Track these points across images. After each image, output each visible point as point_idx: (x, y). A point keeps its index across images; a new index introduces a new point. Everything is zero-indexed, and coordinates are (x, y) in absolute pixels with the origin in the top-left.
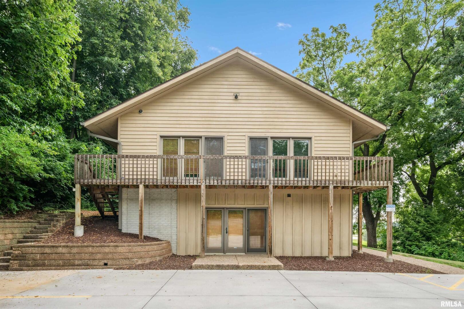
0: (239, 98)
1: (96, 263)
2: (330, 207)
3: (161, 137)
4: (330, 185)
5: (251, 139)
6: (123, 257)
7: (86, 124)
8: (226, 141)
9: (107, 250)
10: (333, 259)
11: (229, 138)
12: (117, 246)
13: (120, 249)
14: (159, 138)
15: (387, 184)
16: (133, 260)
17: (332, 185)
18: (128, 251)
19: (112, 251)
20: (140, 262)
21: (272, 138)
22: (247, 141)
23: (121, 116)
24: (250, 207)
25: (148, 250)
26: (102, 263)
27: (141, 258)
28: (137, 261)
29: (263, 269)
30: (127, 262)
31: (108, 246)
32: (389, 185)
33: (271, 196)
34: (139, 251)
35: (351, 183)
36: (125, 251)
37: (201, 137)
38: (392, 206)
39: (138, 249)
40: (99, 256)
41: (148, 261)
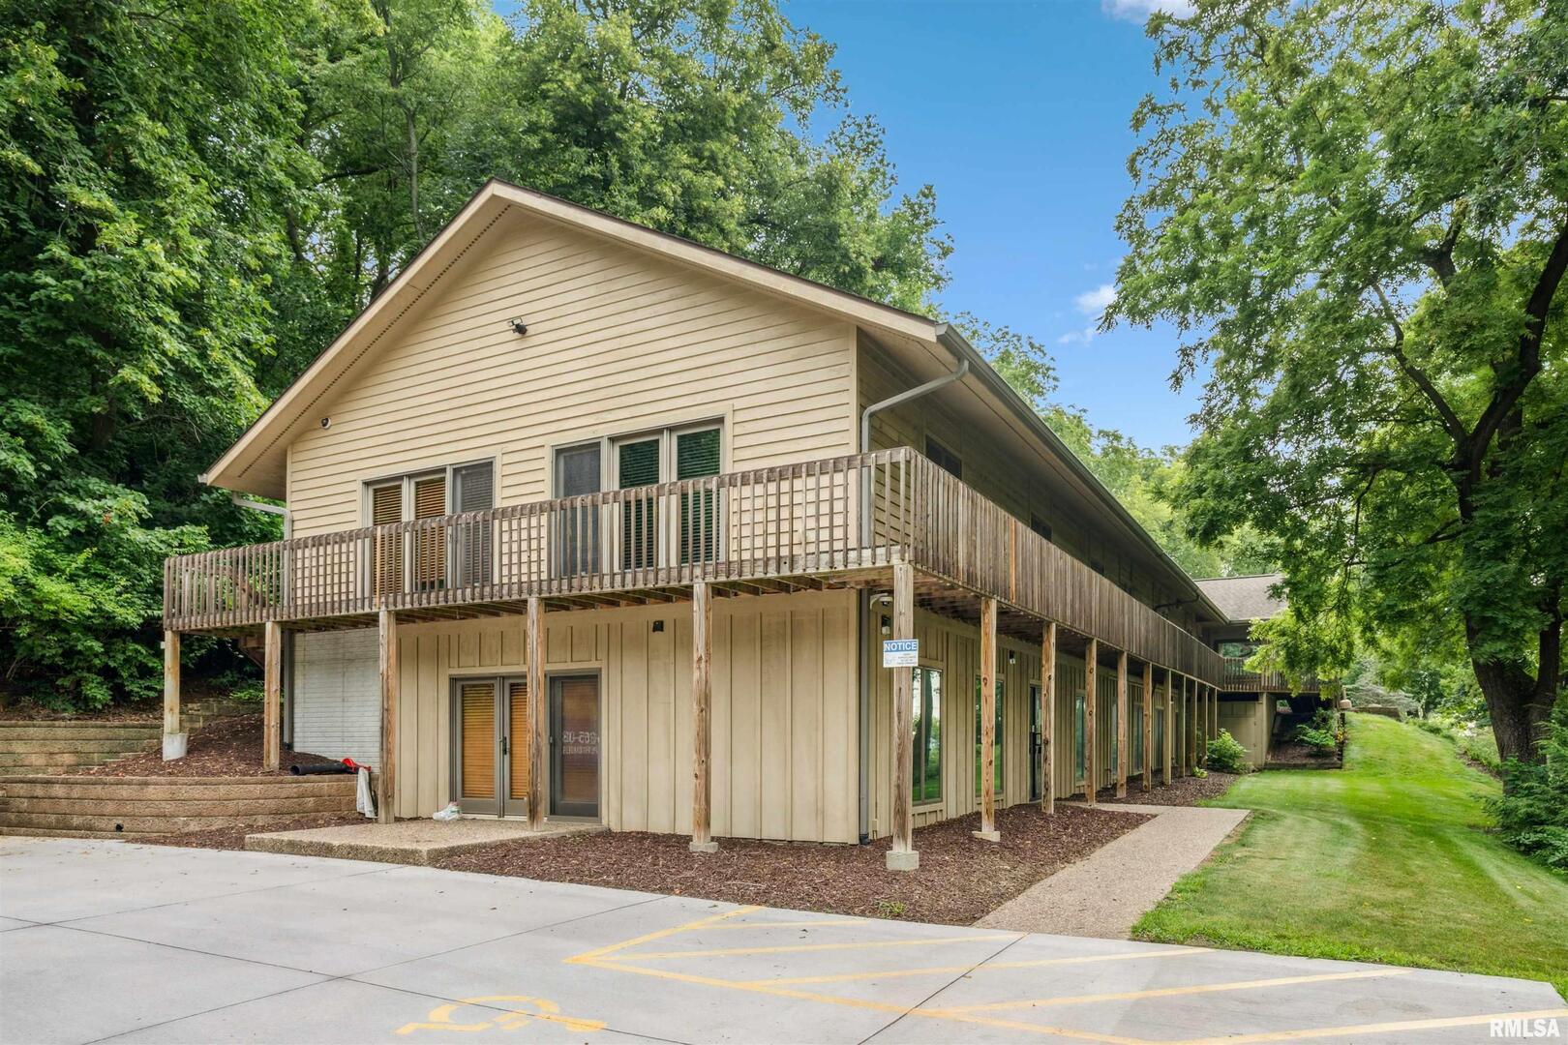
0: (531, 330)
1: (102, 823)
2: (695, 658)
3: (367, 484)
4: (695, 580)
5: (559, 452)
6: (155, 811)
7: (208, 478)
8: (498, 470)
9: (124, 792)
10: (712, 848)
11: (507, 459)
12: (146, 784)
13: (151, 792)
14: (358, 486)
15: (889, 555)
16: (176, 820)
17: (700, 580)
18: (168, 796)
19: (134, 795)
20: (194, 826)
21: (613, 440)
22: (547, 463)
23: (293, 443)
24: (557, 671)
25: (225, 797)
26: (113, 825)
27: (200, 815)
28: (186, 824)
29: (381, 861)
30: (161, 824)
31: (129, 783)
32: (895, 560)
33: (533, 634)
34: (197, 796)
35: (761, 569)
36: (161, 796)
37: (443, 470)
38: (905, 646)
39: (197, 792)
40: (110, 807)
41: (218, 824)
